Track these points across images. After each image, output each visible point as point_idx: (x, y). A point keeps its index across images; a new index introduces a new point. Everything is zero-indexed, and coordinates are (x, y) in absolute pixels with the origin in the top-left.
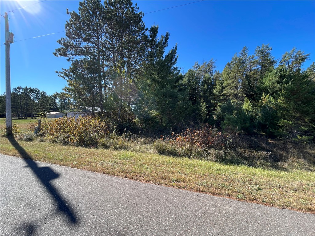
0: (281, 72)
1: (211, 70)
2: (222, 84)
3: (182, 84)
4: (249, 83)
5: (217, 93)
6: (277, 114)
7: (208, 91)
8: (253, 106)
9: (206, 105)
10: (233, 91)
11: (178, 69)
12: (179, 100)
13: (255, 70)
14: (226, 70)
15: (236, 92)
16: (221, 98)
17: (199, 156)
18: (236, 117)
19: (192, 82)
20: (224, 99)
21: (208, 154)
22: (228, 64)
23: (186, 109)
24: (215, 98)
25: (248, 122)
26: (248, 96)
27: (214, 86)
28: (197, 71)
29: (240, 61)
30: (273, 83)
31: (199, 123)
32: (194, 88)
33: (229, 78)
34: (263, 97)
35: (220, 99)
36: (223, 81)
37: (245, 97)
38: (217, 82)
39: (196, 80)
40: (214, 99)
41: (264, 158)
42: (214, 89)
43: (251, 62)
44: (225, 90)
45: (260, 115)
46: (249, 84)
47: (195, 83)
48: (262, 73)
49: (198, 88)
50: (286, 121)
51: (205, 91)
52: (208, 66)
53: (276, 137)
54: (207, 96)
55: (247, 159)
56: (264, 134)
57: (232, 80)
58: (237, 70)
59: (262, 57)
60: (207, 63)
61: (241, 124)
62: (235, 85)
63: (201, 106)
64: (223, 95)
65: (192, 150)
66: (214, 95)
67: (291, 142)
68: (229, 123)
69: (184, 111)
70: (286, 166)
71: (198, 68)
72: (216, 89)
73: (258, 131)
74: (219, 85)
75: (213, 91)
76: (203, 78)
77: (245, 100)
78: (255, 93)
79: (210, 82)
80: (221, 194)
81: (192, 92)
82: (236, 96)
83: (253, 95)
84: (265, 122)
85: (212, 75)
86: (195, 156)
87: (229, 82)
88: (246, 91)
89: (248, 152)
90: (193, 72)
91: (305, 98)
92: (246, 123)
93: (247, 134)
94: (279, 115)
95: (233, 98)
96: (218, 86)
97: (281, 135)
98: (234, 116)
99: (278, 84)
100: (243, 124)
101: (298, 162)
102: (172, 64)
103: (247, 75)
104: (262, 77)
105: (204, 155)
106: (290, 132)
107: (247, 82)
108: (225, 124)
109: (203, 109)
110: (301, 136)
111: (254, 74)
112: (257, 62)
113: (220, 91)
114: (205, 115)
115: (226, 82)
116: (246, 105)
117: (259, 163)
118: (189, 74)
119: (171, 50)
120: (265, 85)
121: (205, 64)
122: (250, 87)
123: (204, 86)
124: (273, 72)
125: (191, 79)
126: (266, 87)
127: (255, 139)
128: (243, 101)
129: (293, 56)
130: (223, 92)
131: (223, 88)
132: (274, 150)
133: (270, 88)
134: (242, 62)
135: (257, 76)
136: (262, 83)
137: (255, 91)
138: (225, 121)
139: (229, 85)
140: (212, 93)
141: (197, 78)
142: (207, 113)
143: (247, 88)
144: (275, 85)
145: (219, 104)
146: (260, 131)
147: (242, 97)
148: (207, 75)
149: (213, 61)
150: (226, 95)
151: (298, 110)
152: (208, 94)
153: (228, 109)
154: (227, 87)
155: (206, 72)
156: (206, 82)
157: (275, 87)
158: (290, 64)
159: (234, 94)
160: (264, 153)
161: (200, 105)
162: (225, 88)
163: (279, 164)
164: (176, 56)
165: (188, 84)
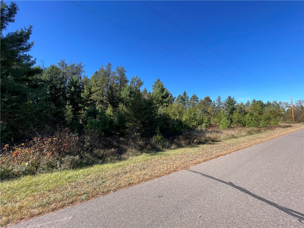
0: (130, 89)
1: (79, 74)
2: (90, 90)
3: (41, 79)
4: (112, 92)
5: (85, 97)
6: (125, 119)
7: (76, 94)
8: (113, 112)
9: (72, 108)
10: (99, 97)
11: (32, 59)
12: (28, 99)
13: (116, 83)
14: (94, 77)
15: (102, 98)
16: (89, 102)
17: (50, 168)
18: (99, 121)
19: (56, 81)
20: (91, 104)
21: (62, 163)
22: (96, 72)
23: (42, 111)
24: (83, 101)
25: (107, 125)
26: (111, 103)
27: (82, 90)
28: (63, 70)
29: (105, 73)
30: (127, 96)
31: (58, 128)
32: (58, 88)
33: (97, 85)
34: (120, 105)
35: (87, 103)
36: (91, 87)
37: (108, 104)
38: (85, 87)
39: (61, 79)
40: (82, 103)
41: (113, 154)
42: (82, 93)
43: (113, 77)
44: (93, 96)
45: (116, 119)
46: (112, 94)
47: (59, 82)
48: (120, 87)
49: (63, 89)
50: (129, 123)
51: (73, 93)
52: (76, 68)
53: (125, 135)
54: (75, 99)
55: (100, 158)
56: (118, 133)
57: (99, 88)
58: (103, 80)
59: (121, 75)
60: (76, 66)
61: (102, 127)
62: (101, 93)
63: (66, 109)
64: (91, 100)
65: (39, 163)
66: (82, 98)
67: (132, 138)
68: (91, 127)
69: (38, 113)
70: (125, 157)
71: (65, 67)
72: (84, 93)
73: (115, 132)
74: (87, 90)
75: (81, 95)
76: (70, 80)
77: (109, 106)
78: (116, 102)
79: (77, 84)
80: (63, 206)
81: (55, 92)
82: (102, 102)
83: (114, 103)
84: (119, 124)
85: (81, 78)
86: (44, 169)
87: (96, 89)
88: (110, 99)
89: (102, 152)
90: (57, 69)
91: (139, 109)
92: (106, 126)
93: (107, 135)
94: (126, 119)
95: (99, 104)
96: (85, 91)
97: (127, 134)
98: (98, 120)
99: (129, 97)
100: (103, 127)
101: (132, 152)
102: (21, 49)
103: (110, 86)
104: (120, 90)
105: (57, 166)
106: (132, 131)
107: (110, 92)
108: (87, 128)
109: (68, 112)
110: (137, 133)
111: (115, 86)
112: (117, 78)
113: (87, 96)
114: (71, 119)
115: (94, 88)
116: (109, 111)
117: (109, 159)
118: (52, 71)
119: (20, 31)
120: (122, 96)
121: (74, 65)
122: (113, 96)
123: (71, 88)
124: (126, 88)
125: (54, 77)
126: (123, 98)
127: (110, 139)
128: (107, 107)
129: (137, 80)
130: (90, 97)
131: (91, 93)
132: (121, 146)
133: (125, 99)
134: (107, 74)
135: (118, 88)
136: (120, 94)
137: (116, 100)
138: (87, 125)
139: (96, 92)
140: (79, 96)
141: (63, 77)
142: (73, 117)
143: (110, 97)
144: (128, 97)
145: (86, 108)
146: (116, 132)
147: (107, 104)
148: (75, 78)
149: (82, 65)
150: (93, 100)
151: (135, 116)
152: (75, 97)
153: (93, 114)
154: (94, 93)
155: (74, 74)
156: (73, 84)
157: (128, 99)
158: (135, 85)
159: (100, 101)
160: (113, 149)
161: (64, 107)
162: (92, 94)
163: (122, 156)
164: (29, 41)
165: (51, 81)
